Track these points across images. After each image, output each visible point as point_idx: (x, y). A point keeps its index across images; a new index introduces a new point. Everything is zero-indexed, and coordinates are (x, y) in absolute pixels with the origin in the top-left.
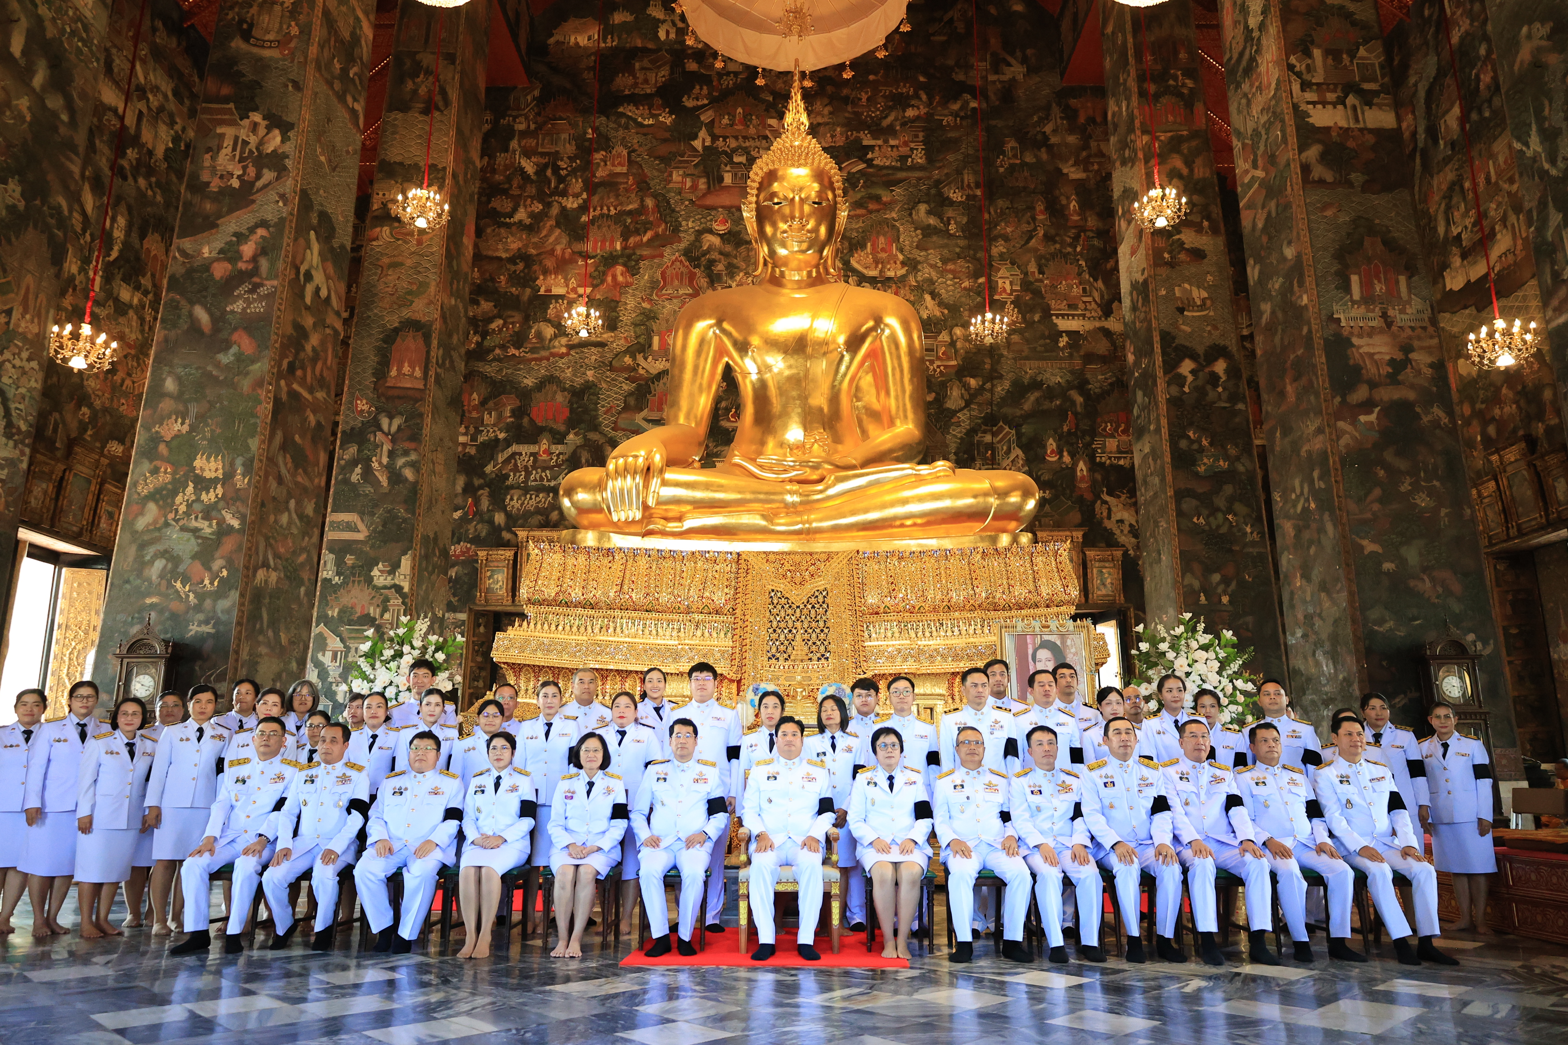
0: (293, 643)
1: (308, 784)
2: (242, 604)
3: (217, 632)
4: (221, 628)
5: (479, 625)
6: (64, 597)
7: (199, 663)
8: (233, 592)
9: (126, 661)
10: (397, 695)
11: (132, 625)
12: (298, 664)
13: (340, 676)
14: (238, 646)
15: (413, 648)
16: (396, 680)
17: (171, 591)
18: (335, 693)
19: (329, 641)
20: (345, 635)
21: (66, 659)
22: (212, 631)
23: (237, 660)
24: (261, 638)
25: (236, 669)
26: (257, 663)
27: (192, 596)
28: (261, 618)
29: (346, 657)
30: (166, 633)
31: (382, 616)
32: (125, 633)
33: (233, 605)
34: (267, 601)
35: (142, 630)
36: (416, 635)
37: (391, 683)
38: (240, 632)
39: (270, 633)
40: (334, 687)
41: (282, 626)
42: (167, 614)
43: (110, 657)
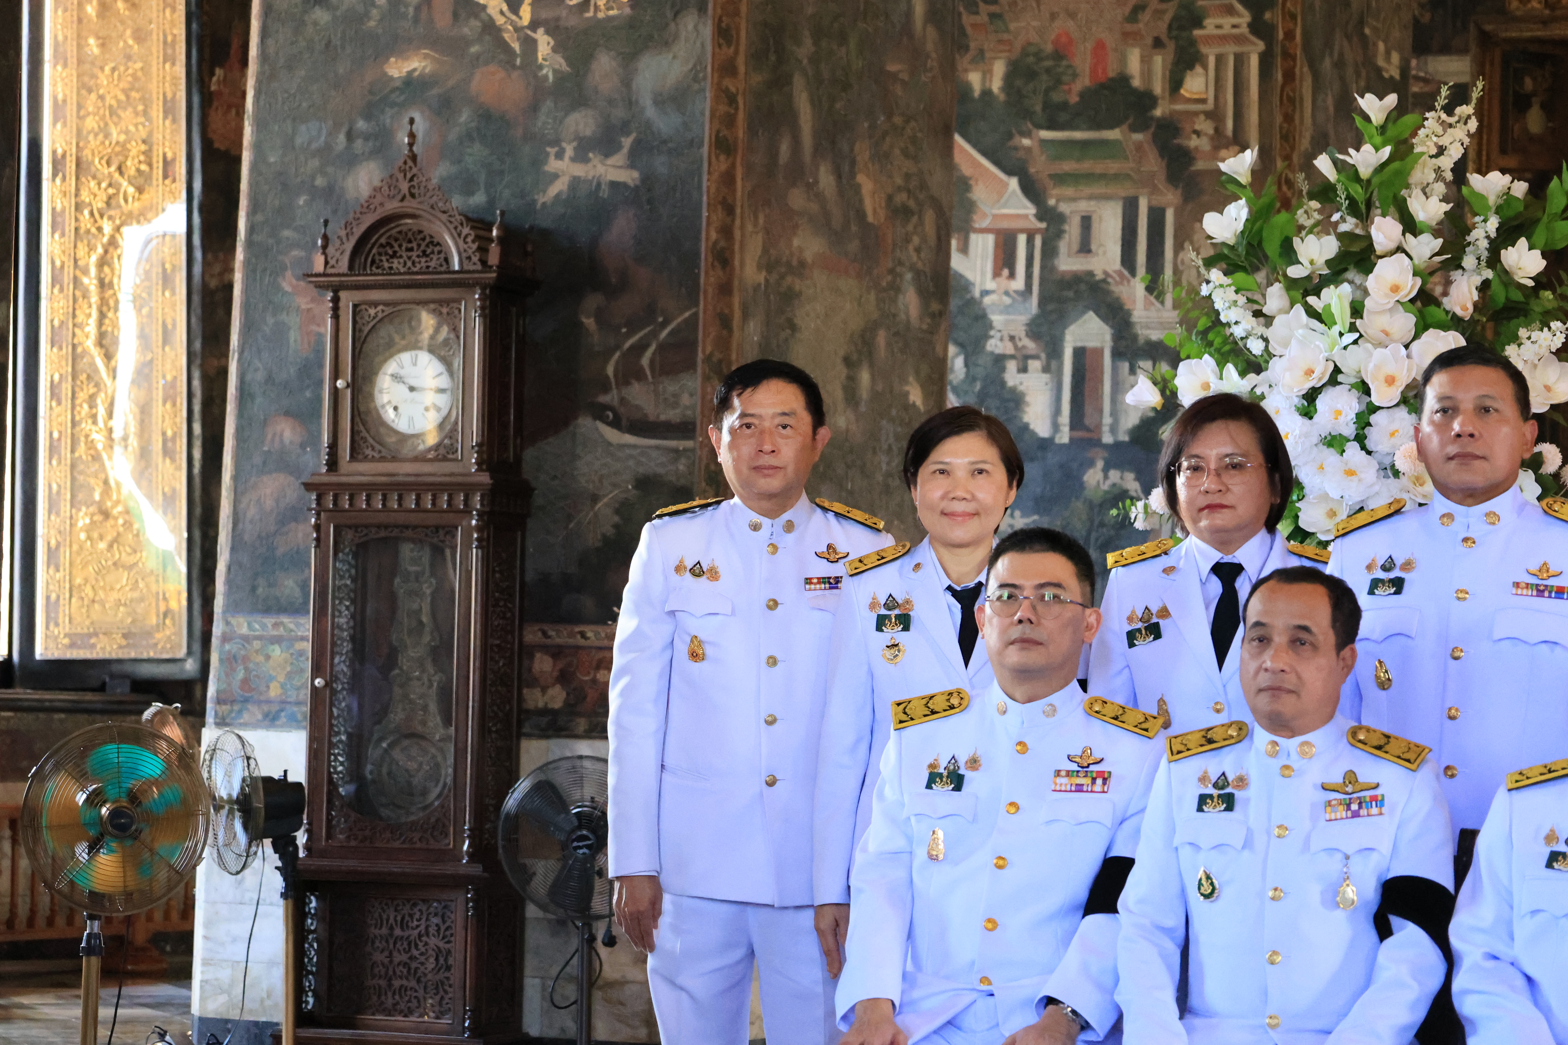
0: (905, 212)
1: (1215, 814)
2: (727, 69)
3: (648, 180)
4: (660, 164)
5: (1522, 104)
6: (60, 57)
7: (593, 301)
8: (689, 22)
9: (348, 299)
10: (1363, 422)
11: (350, 161)
12: (922, 293)
13: (1034, 330)
14: (726, 232)
15: (1410, 226)
16: (1350, 363)
17: (470, 28)
18: (1016, 400)
19: (979, 193)
20: (1039, 166)
21: (90, 282)
22: (630, 177)
23: (725, 289)
24: (797, 199)
25: (725, 322)
26: (790, 297)
27: (544, 44)
28: (790, 117)
29: (1050, 252)
30: (468, 186)
31: (1175, 84)
32: (330, 193)
33: (695, 75)
34: (804, 49)
35: (391, 181)
36: (1422, 173)
37: (1334, 377)
38: (728, 179)
39: (826, 179)
40: (1012, 377)
41: (863, 151)
42: (465, 116)
43: (288, 283)
